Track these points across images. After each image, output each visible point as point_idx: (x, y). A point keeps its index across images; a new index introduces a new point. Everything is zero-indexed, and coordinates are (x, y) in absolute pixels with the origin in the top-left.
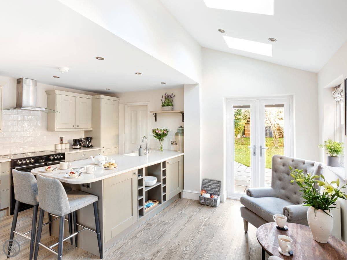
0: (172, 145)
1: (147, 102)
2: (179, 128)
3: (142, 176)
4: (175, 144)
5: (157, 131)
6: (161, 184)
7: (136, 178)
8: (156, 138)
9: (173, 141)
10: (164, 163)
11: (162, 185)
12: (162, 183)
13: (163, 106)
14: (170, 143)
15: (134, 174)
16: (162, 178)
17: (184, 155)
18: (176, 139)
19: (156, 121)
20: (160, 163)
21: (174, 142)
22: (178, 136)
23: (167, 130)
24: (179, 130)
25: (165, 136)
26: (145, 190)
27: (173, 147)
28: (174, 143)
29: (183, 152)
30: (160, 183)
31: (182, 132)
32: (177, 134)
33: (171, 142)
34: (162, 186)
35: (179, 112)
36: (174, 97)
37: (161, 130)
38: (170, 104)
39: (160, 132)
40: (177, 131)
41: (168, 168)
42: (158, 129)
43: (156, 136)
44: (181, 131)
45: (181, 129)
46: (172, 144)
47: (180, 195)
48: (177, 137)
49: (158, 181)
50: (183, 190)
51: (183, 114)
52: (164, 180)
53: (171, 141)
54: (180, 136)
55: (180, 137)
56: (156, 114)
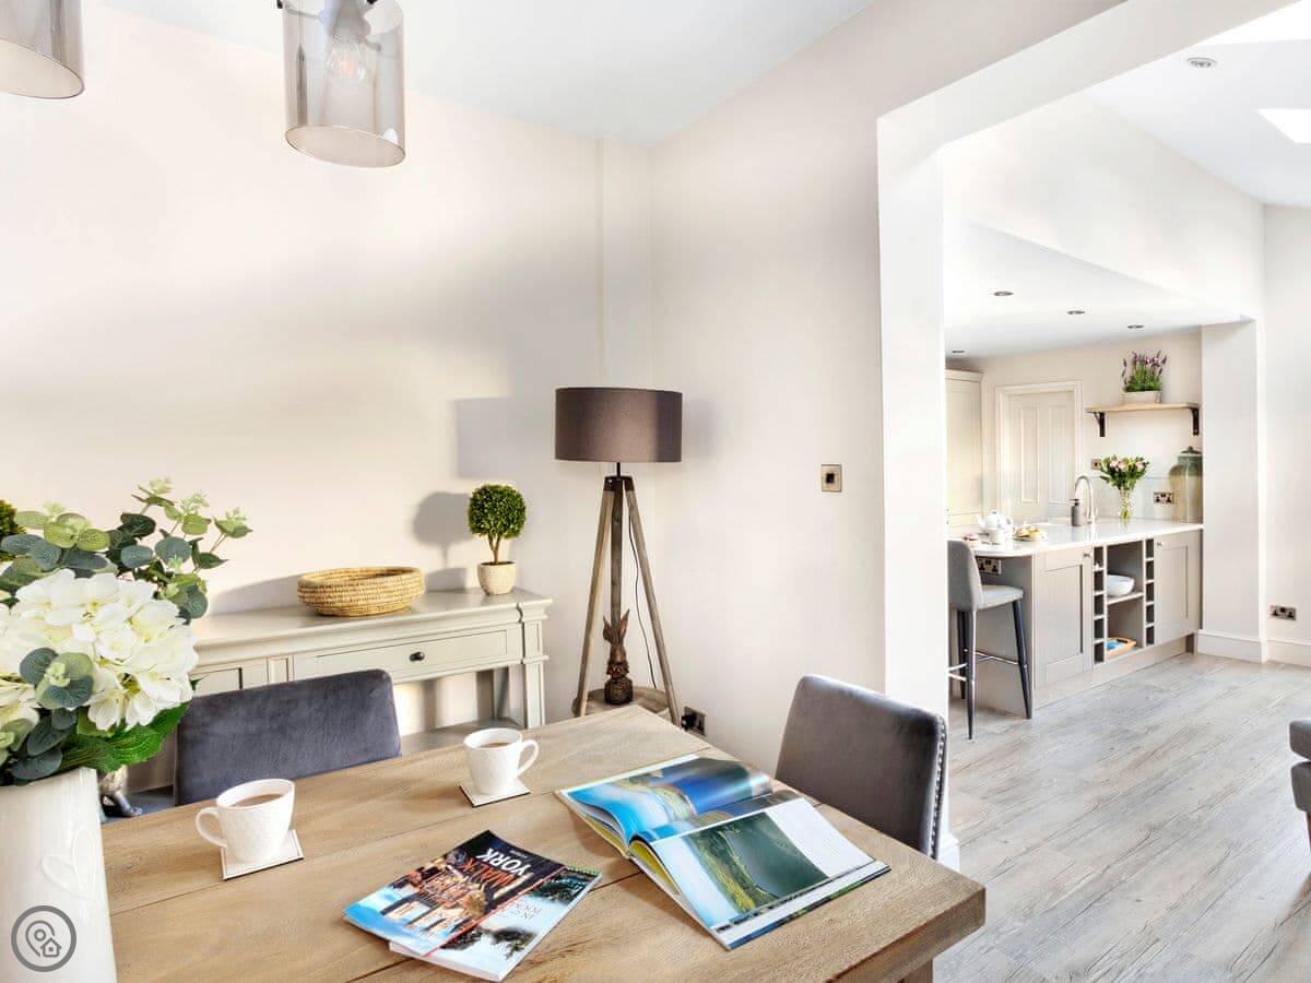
0: (1159, 505)
1: (1073, 383)
2: (1184, 452)
3: (1101, 565)
4: (1169, 501)
5: (1113, 464)
6: (1141, 598)
7: (1091, 568)
8: (1111, 483)
9: (1163, 491)
10: (1150, 542)
11: (1145, 599)
12: (1144, 594)
13: (1128, 389)
14: (1152, 498)
15: (1086, 555)
16: (1145, 582)
17: (1201, 531)
18: (1173, 485)
19: (1102, 434)
20: (1140, 542)
21: (1163, 495)
22: (1180, 474)
23: (1142, 459)
24: (1185, 458)
25: (1138, 477)
26: (1106, 602)
27: (1161, 509)
28: (1165, 498)
29: (1200, 520)
30: (1140, 594)
31: (1196, 466)
32: (1176, 471)
33: (1152, 494)
34: (1145, 604)
35: (1181, 405)
36: (1164, 362)
37: (1126, 461)
38: (1152, 384)
39: (1122, 467)
40: (1175, 462)
41: (1159, 558)
42: (1115, 458)
43: (1108, 476)
44: (1193, 463)
45: (1190, 455)
46: (1158, 500)
47: (1189, 642)
48: (1177, 479)
49: (1136, 589)
50: (1200, 631)
51: (1195, 412)
52: (1150, 587)
53: (1156, 494)
54: (1190, 475)
55: (1188, 480)
56: (1102, 414)
